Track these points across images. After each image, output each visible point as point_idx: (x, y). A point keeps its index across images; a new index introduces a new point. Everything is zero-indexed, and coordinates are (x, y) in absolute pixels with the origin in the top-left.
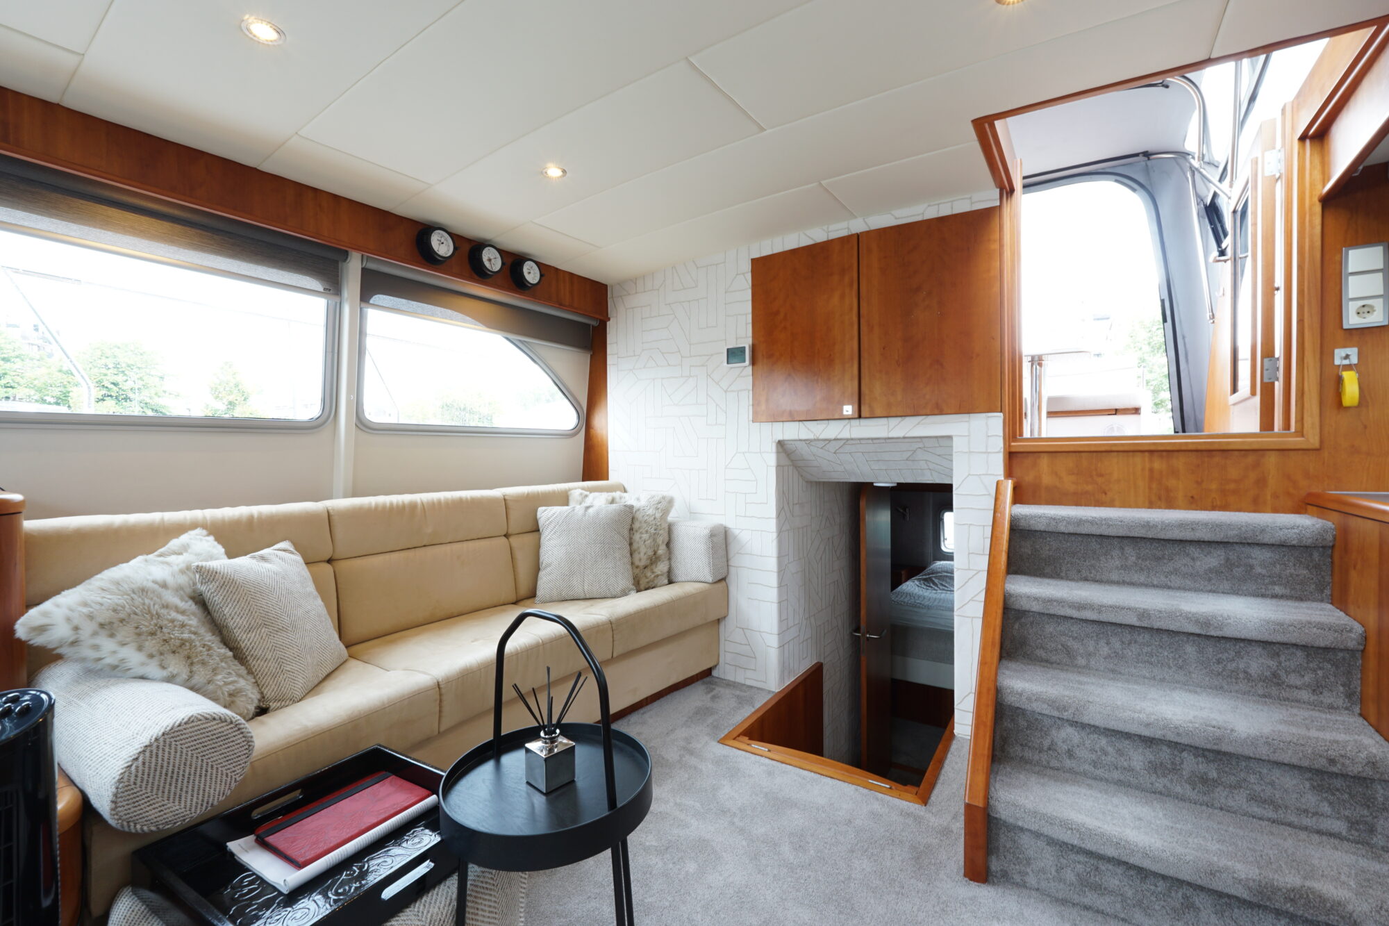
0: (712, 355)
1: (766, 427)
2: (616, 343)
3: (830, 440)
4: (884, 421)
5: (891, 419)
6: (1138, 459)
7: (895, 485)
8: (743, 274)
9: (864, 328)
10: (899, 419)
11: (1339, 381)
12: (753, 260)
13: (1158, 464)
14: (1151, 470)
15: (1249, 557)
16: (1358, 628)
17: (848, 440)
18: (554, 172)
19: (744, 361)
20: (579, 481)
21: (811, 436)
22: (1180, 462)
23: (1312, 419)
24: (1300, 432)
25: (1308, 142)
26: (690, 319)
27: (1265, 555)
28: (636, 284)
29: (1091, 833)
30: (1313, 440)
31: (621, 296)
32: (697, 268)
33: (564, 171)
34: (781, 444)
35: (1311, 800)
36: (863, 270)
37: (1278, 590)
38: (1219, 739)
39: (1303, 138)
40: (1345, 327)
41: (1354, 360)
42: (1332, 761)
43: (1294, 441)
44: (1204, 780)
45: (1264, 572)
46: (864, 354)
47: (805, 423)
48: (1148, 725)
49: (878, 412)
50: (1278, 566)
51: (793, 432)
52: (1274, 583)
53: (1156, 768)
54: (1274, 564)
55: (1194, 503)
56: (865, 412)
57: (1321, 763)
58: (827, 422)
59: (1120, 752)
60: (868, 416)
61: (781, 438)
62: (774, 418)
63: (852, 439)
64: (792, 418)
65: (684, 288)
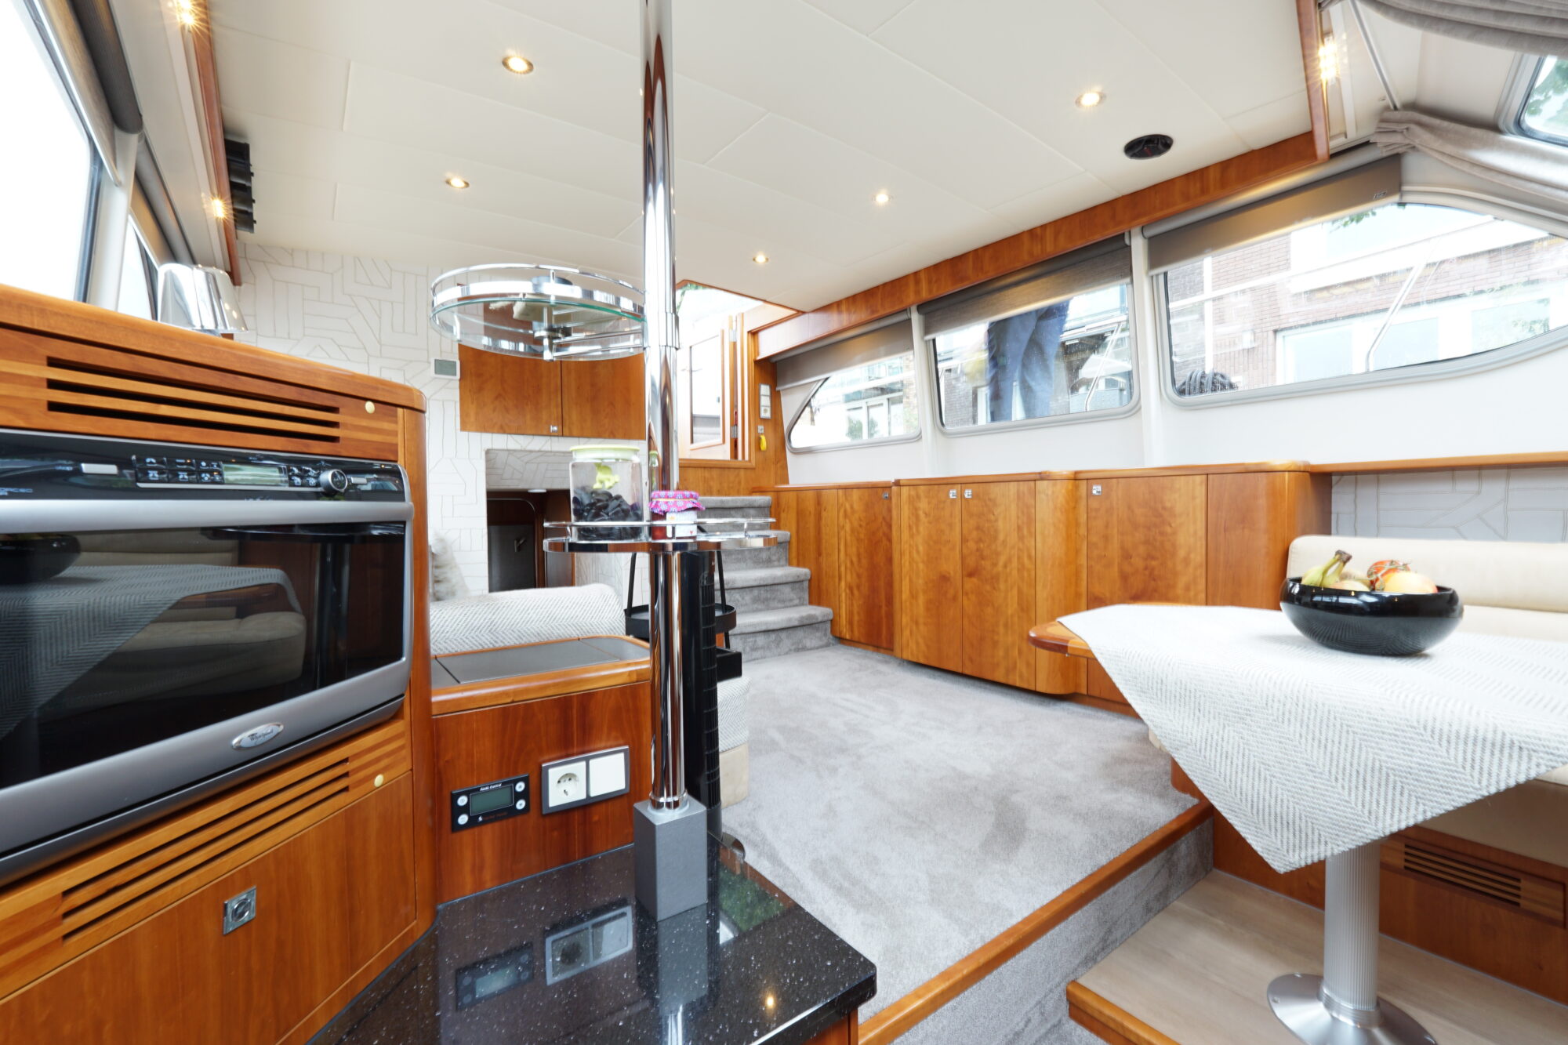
0: (411, 361)
1: (476, 437)
3: (531, 452)
4: (576, 440)
6: (700, 471)
10: (587, 439)
11: (760, 439)
13: (707, 474)
14: (705, 477)
15: (749, 514)
16: (789, 533)
17: (547, 452)
19: (455, 374)
21: (519, 447)
22: (715, 473)
23: (753, 455)
24: (750, 461)
25: (750, 334)
26: (380, 318)
28: (292, 255)
30: (753, 463)
32: (391, 270)
34: (488, 452)
35: (792, 595)
38: (775, 578)
39: (749, 332)
40: (761, 417)
41: (763, 431)
42: (798, 576)
43: (749, 465)
44: (767, 599)
46: (565, 389)
47: (513, 436)
48: (755, 580)
49: (575, 432)
51: (501, 442)
53: (756, 600)
54: (756, 516)
55: (719, 493)
56: (566, 430)
57: (796, 579)
58: (533, 436)
59: (743, 599)
60: (568, 435)
61: (490, 447)
62: (484, 428)
63: (551, 452)
64: (503, 430)
65: (372, 285)
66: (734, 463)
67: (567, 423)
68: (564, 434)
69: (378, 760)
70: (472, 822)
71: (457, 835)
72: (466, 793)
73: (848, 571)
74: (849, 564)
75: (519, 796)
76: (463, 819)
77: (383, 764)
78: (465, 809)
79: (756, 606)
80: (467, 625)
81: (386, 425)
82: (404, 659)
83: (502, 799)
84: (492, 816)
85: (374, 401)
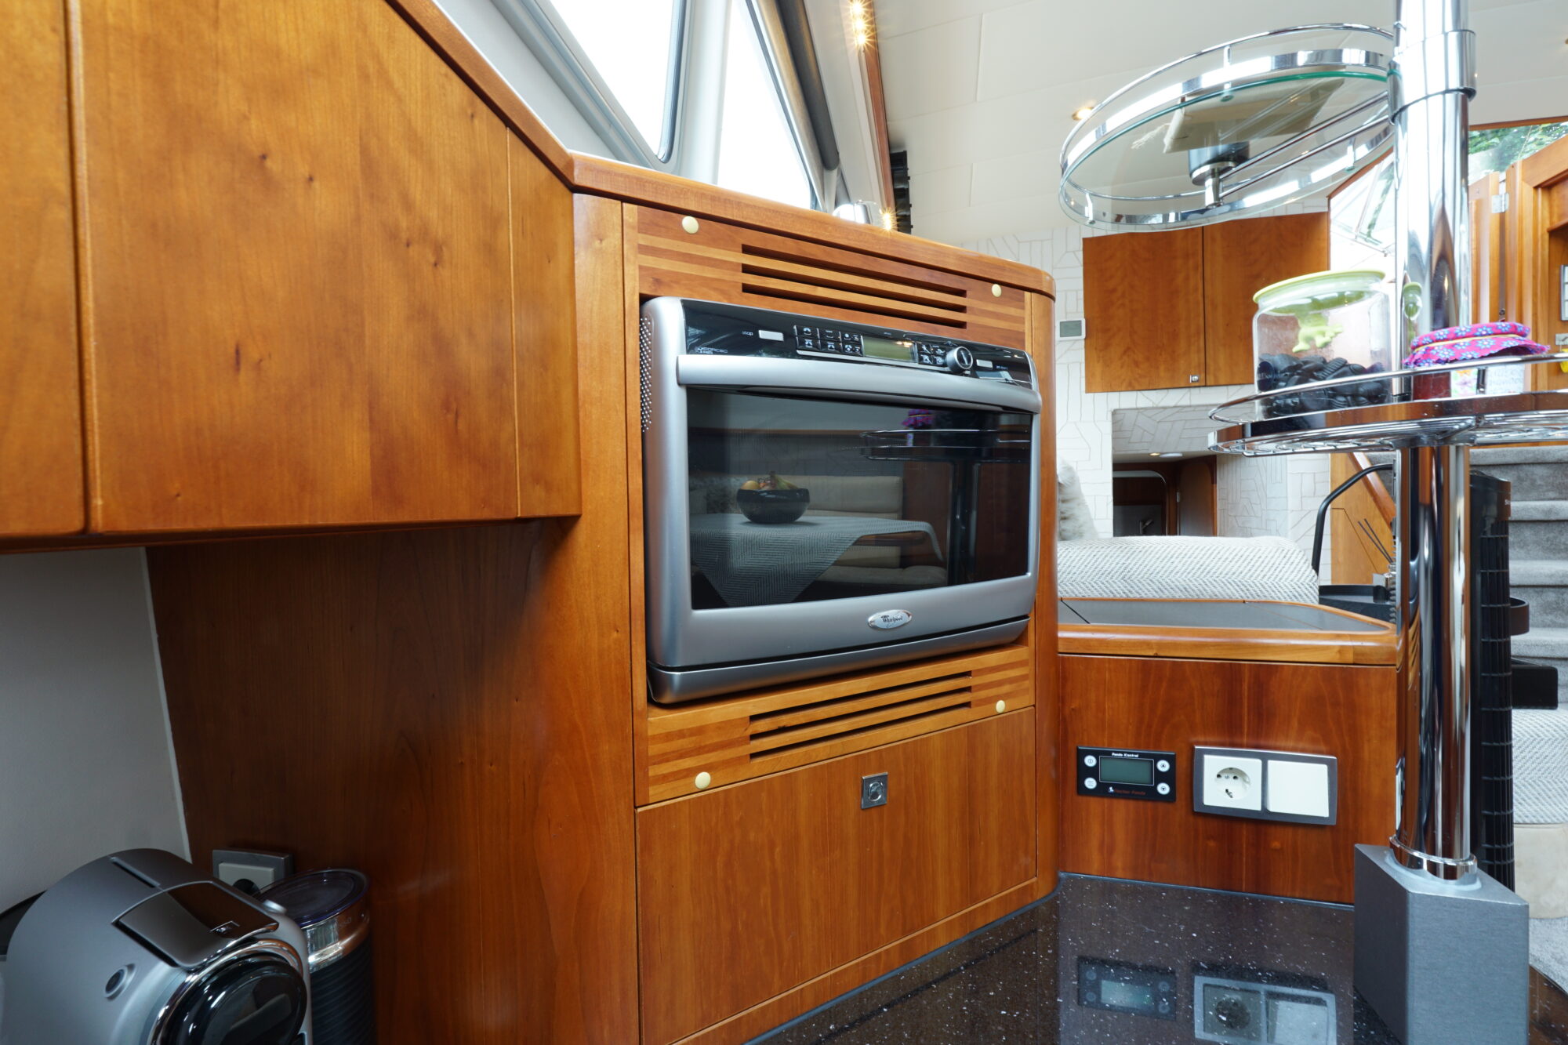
1: (1101, 397)
3: (1165, 408)
4: (1224, 389)
5: (1230, 388)
8: (1074, 252)
9: (1209, 308)
10: (1239, 387)
12: (1085, 240)
15: (1533, 474)
17: (1183, 407)
19: (1080, 334)
21: (1150, 405)
25: (1540, 190)
27: (1540, 471)
32: (1019, 242)
34: (1114, 413)
36: (1208, 256)
37: (1551, 494)
39: (1537, 187)
40: (1563, 319)
45: (1542, 483)
46: (1209, 331)
47: (1143, 392)
49: (1222, 380)
50: (1551, 479)
51: (1128, 401)
52: (1548, 491)
54: (1548, 477)
56: (1211, 380)
58: (1166, 391)
60: (1212, 383)
61: (1117, 407)
62: (1109, 387)
63: (1190, 406)
64: (1131, 387)
67: (1211, 368)
68: (1208, 383)
69: (1000, 683)
70: (1101, 791)
71: (1083, 800)
72: (1095, 754)
75: (1161, 777)
76: (1090, 783)
77: (1006, 688)
78: (1093, 772)
80: (1096, 568)
81: (1012, 311)
82: (1029, 574)
83: (1139, 775)
84: (1127, 791)
85: (1001, 283)
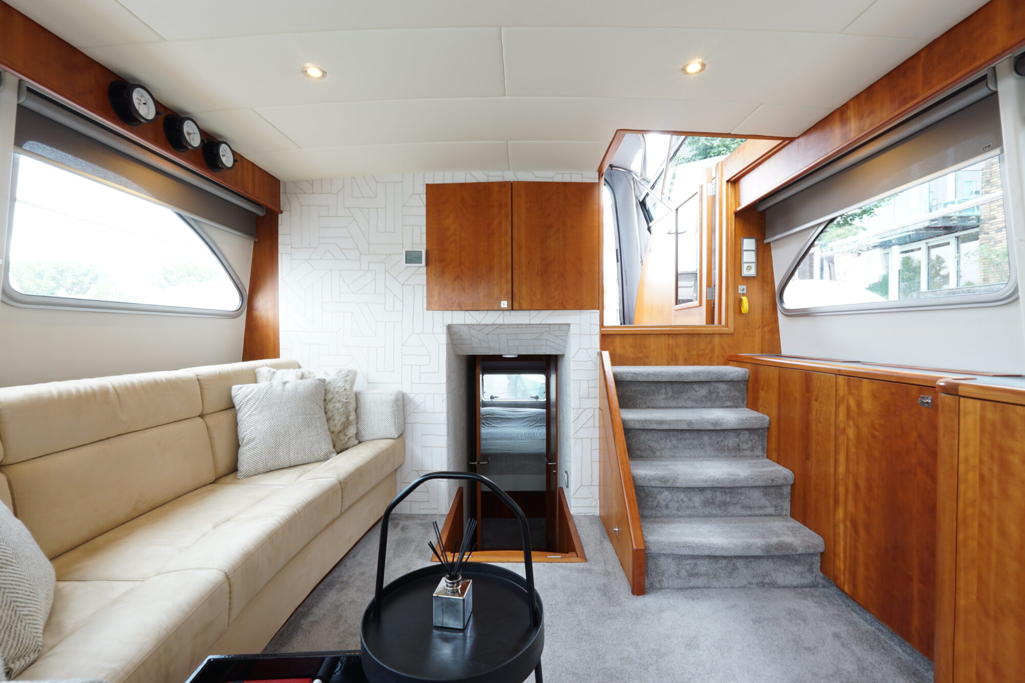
0: (390, 255)
1: (438, 314)
2: (290, 234)
3: (487, 325)
4: (527, 312)
5: (531, 312)
6: (663, 338)
7: (516, 356)
8: (419, 194)
9: (515, 248)
10: (537, 312)
11: (741, 301)
12: (427, 185)
13: (672, 341)
14: (669, 344)
15: (718, 388)
16: (768, 418)
17: (501, 325)
18: (314, 72)
19: (421, 263)
20: (236, 361)
21: (474, 322)
22: (681, 340)
23: (731, 319)
24: (727, 325)
25: (729, 183)
26: (368, 223)
27: (722, 387)
28: (312, 185)
29: (697, 547)
30: (731, 329)
31: (296, 194)
32: (376, 182)
33: (324, 73)
34: (449, 327)
35: (763, 501)
36: (515, 208)
37: (729, 403)
38: (735, 481)
39: (728, 181)
40: (743, 275)
41: (745, 292)
42: (773, 480)
43: (725, 330)
44: (725, 504)
45: (723, 395)
46: (515, 266)
47: (470, 312)
48: (706, 481)
49: (524, 306)
50: (728, 392)
51: (459, 318)
52: (726, 400)
53: (707, 503)
54: (727, 391)
55: (687, 362)
56: (516, 305)
57: (769, 483)
58: (486, 312)
59: (690, 499)
60: (517, 308)
61: (450, 323)
62: (445, 308)
63: (504, 325)
64: (460, 308)
65: (363, 197)
66: (711, 329)
67: (517, 297)
68: (514, 308)
73: (850, 497)
74: (851, 487)
79: (708, 509)
